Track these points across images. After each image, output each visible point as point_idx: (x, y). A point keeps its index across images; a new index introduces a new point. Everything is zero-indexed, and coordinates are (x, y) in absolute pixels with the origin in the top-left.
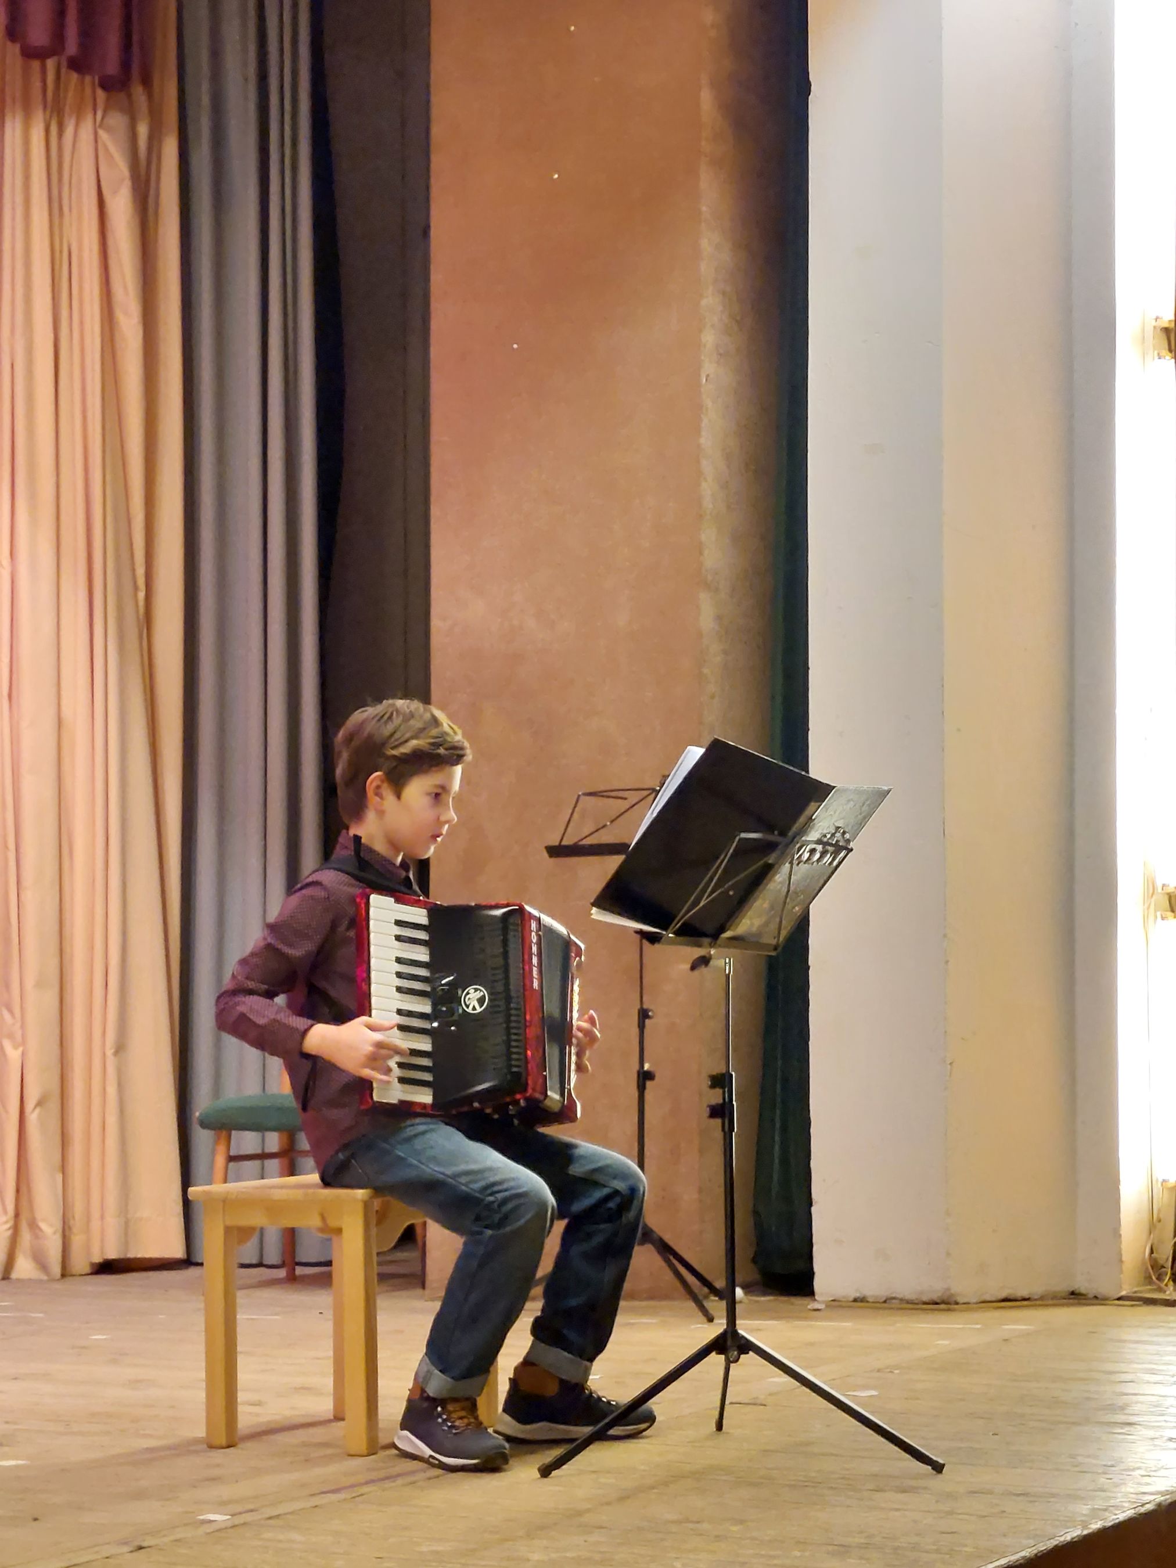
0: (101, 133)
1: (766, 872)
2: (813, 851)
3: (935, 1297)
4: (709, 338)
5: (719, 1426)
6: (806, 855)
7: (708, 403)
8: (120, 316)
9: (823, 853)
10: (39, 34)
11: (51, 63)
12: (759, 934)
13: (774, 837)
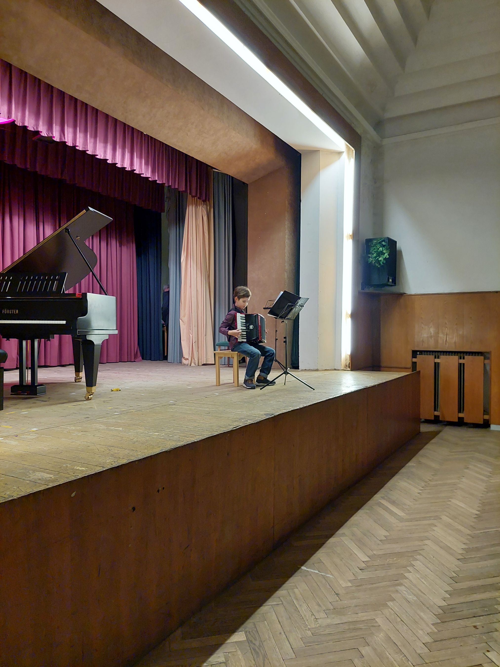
0: (203, 208)
1: (292, 309)
2: (298, 307)
3: (316, 369)
4: (287, 236)
5: (285, 384)
6: (297, 307)
7: (286, 245)
8: (205, 234)
9: (300, 307)
10: (194, 194)
11: (195, 198)
12: (291, 318)
13: (293, 304)
